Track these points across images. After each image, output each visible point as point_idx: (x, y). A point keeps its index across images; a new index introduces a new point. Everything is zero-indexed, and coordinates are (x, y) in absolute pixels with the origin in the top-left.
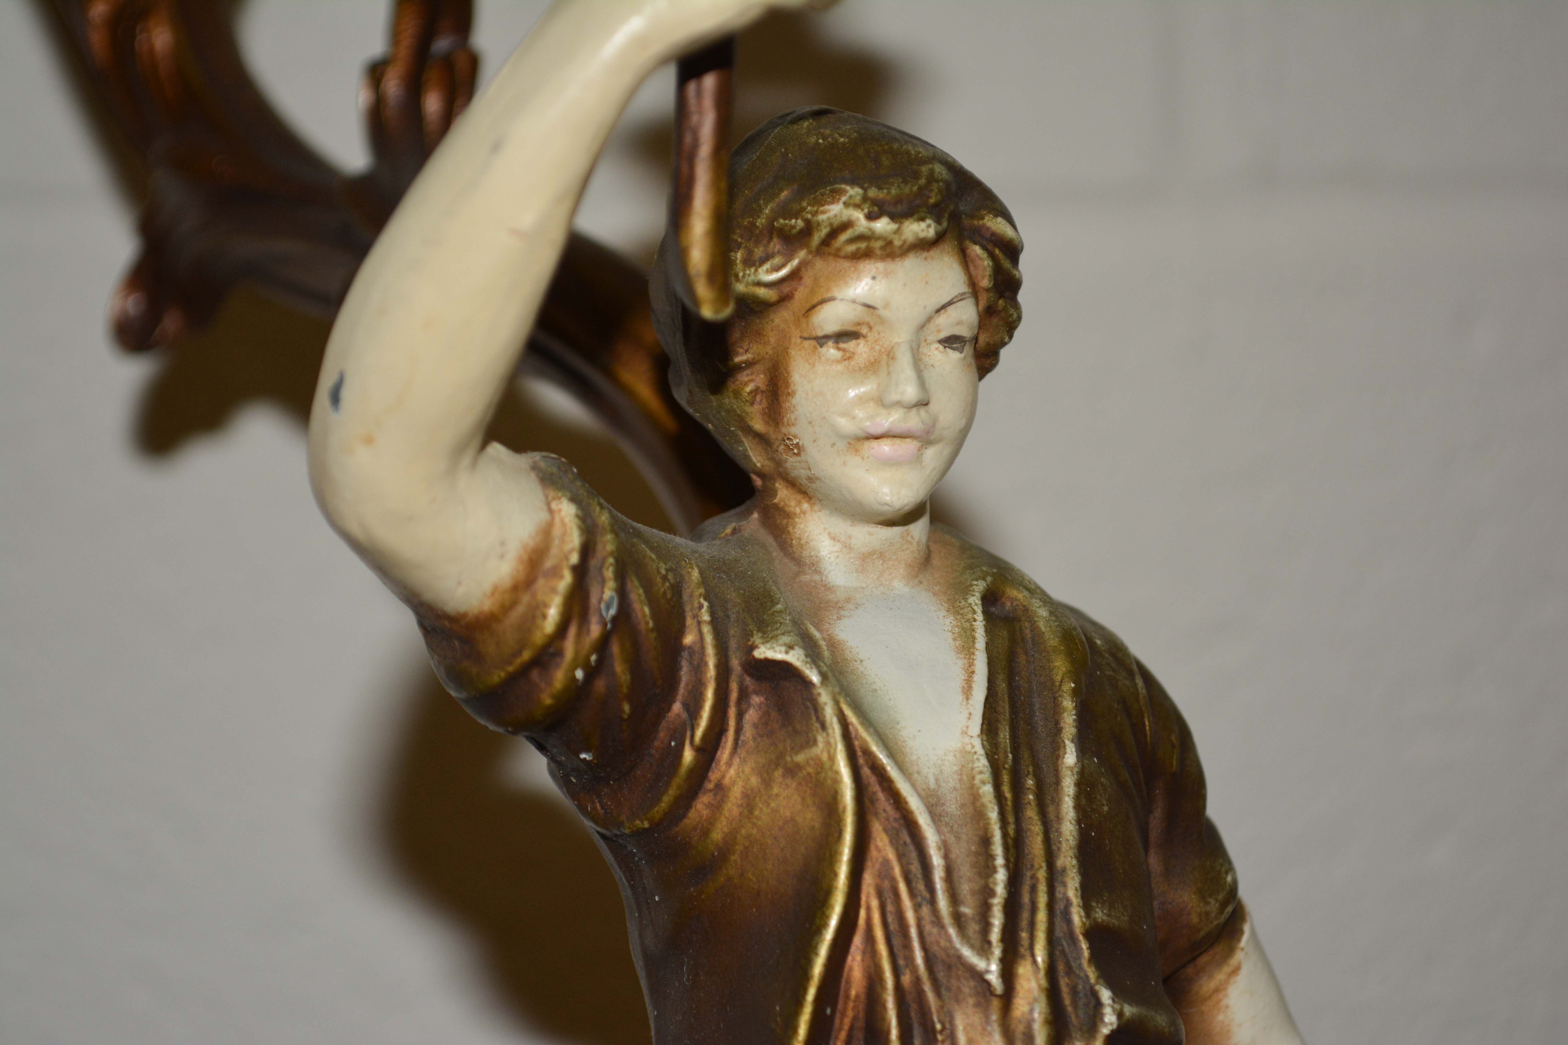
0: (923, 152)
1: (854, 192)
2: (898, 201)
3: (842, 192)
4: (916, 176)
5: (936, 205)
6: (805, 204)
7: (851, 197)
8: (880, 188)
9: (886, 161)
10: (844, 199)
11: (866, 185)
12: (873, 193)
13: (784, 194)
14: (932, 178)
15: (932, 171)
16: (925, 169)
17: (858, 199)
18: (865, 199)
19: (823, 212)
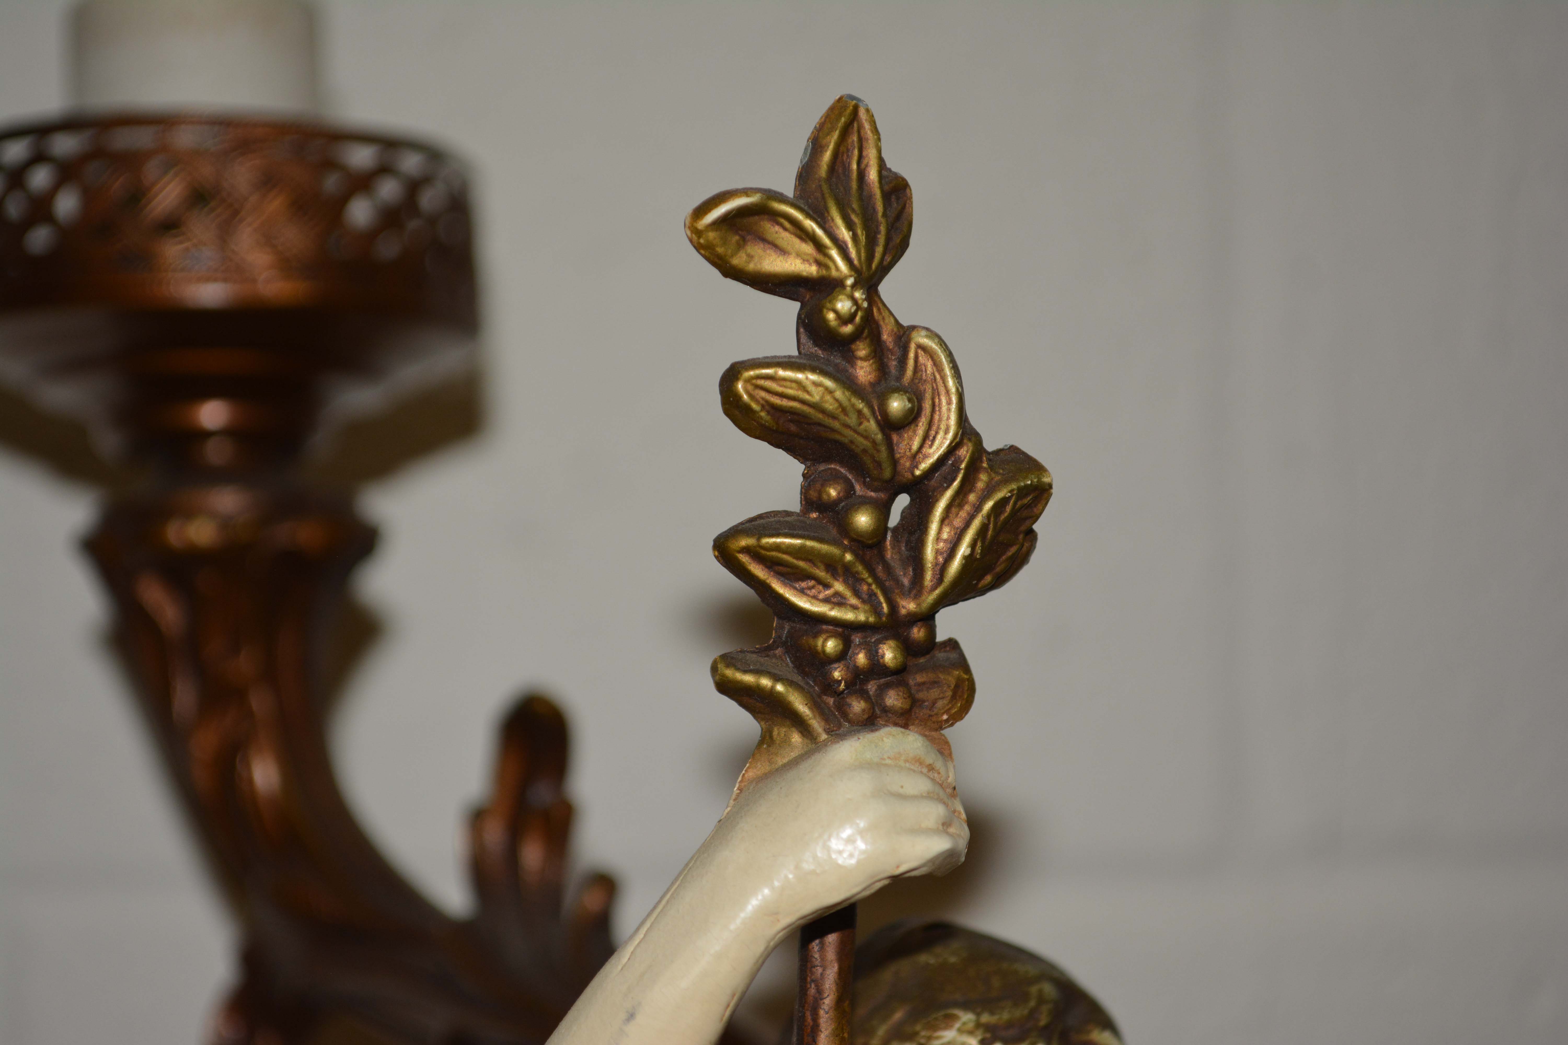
0: (1031, 970)
1: (967, 1017)
2: (1009, 1025)
3: (954, 1018)
4: (1025, 997)
5: (1046, 1027)
6: (918, 1027)
7: (964, 1024)
8: (992, 1013)
9: (996, 982)
10: (957, 1025)
11: (979, 1010)
12: (985, 1018)
13: (898, 1016)
14: (1041, 1000)
15: (1040, 991)
16: (1034, 989)
17: (971, 1026)
18: (978, 1025)
19: (938, 1038)
